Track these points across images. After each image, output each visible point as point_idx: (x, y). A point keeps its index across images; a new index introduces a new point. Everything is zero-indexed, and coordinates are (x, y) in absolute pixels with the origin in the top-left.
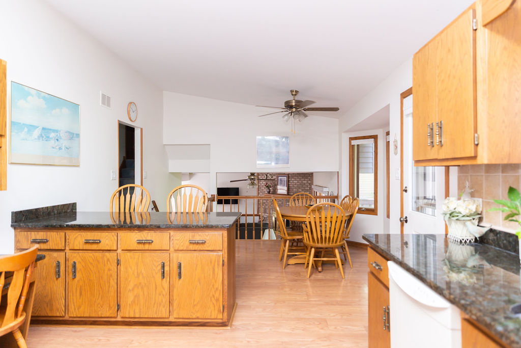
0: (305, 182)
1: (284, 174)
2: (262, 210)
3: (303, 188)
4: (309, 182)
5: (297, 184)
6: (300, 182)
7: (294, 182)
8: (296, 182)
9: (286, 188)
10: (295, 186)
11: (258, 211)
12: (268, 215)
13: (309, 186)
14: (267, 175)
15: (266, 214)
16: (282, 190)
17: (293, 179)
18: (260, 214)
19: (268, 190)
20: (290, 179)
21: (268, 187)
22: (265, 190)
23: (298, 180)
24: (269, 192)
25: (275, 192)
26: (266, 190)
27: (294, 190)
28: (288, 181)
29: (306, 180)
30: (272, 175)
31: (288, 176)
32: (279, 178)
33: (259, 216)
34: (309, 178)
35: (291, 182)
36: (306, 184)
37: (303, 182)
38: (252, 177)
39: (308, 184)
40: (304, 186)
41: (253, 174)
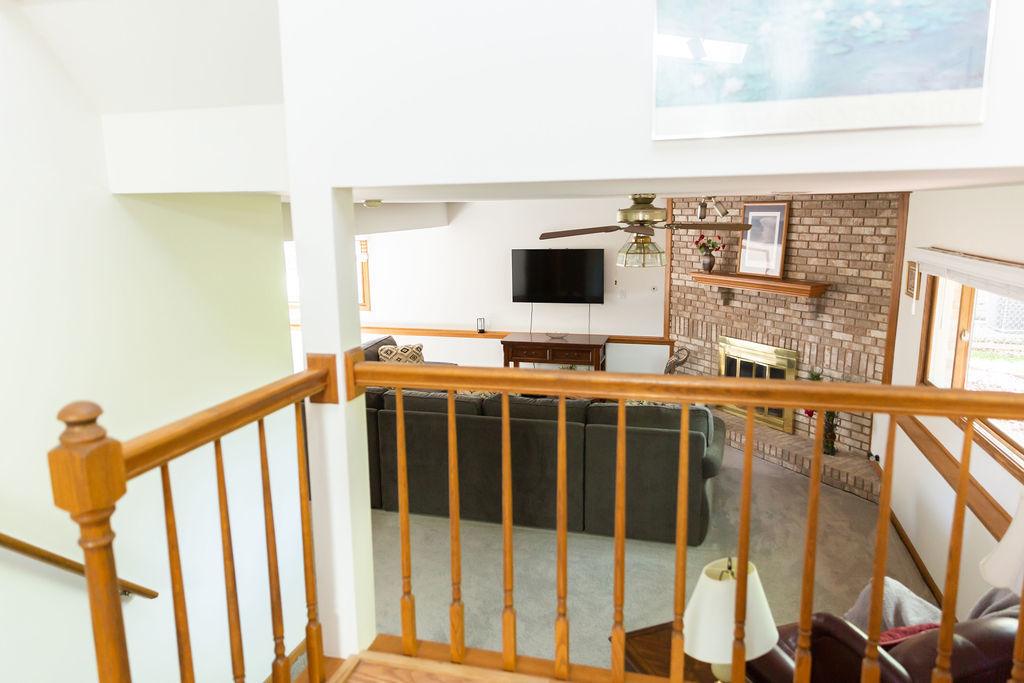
0: (868, 231)
1: (773, 200)
2: (680, 325)
3: (850, 256)
4: (885, 231)
5: (830, 238)
6: (842, 230)
7: (811, 231)
8: (825, 229)
9: (776, 251)
10: (817, 246)
11: (668, 328)
12: (701, 343)
13: (882, 249)
14: (704, 206)
15: (694, 341)
16: (760, 256)
17: (807, 221)
18: (673, 337)
19: (707, 260)
20: (795, 220)
21: (706, 248)
22: (694, 258)
23: (830, 221)
24: (709, 268)
25: (730, 268)
26: (699, 260)
27: (813, 261)
28: (789, 228)
29: (869, 222)
30: (724, 204)
31: (790, 208)
32: (752, 215)
33: (671, 343)
34: (887, 213)
35: (801, 229)
36: (868, 240)
37: (856, 230)
38: (640, 216)
39: (877, 240)
40: (861, 248)
41: (643, 202)
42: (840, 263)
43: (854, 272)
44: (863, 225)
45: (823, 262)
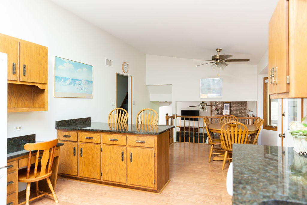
0: (242, 107)
1: (228, 102)
4: (245, 108)
5: (237, 109)
6: (238, 107)
7: (234, 107)
8: (236, 107)
9: (229, 111)
10: (235, 110)
13: (244, 110)
14: (216, 103)
16: (226, 112)
17: (233, 106)
19: (217, 112)
20: (232, 106)
21: (217, 110)
22: (215, 112)
24: (218, 114)
25: (221, 114)
26: (216, 112)
27: (234, 113)
28: (230, 107)
29: (242, 106)
30: (219, 103)
31: (231, 103)
32: (225, 105)
34: (245, 105)
35: (232, 107)
36: (242, 109)
37: (240, 107)
38: (203, 104)
39: (244, 109)
40: (241, 110)
41: (203, 102)
42: (238, 113)
43: (241, 114)
44: (241, 107)
45: (236, 113)
